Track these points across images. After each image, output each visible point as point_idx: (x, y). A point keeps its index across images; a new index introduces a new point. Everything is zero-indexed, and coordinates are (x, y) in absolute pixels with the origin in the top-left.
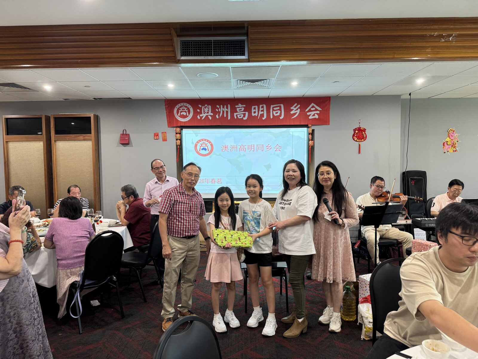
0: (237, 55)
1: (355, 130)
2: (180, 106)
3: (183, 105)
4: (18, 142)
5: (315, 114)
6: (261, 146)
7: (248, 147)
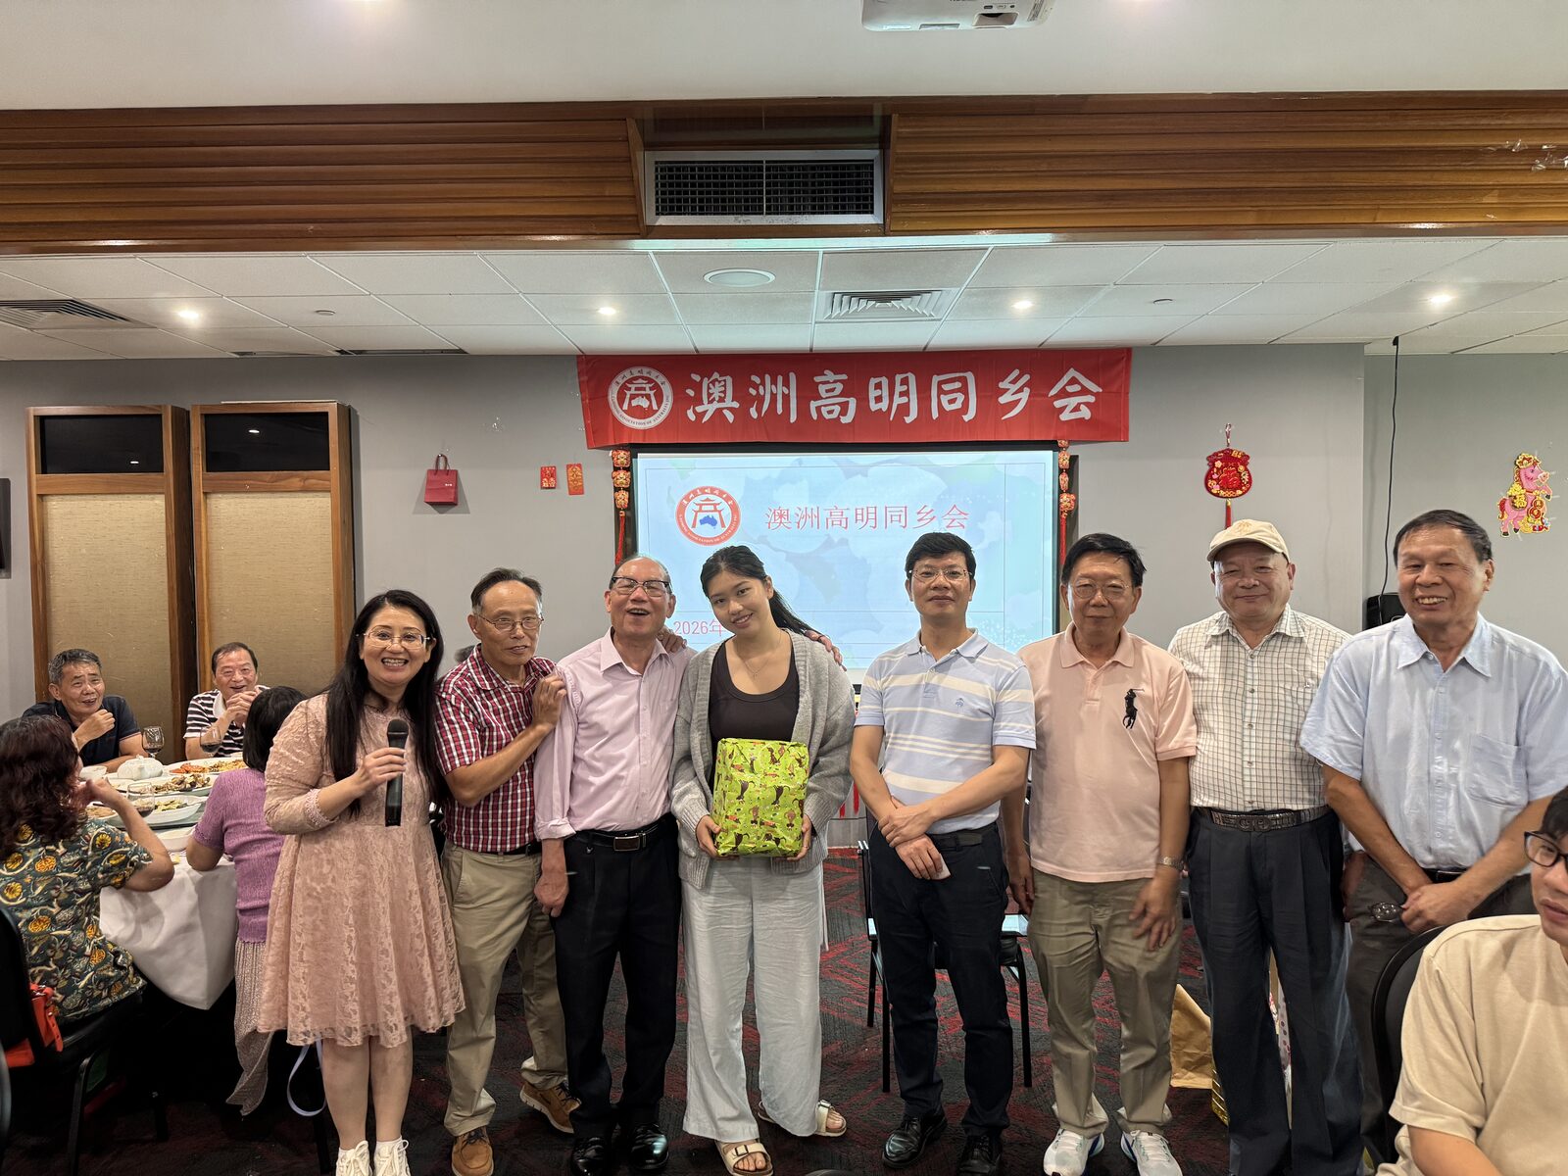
0: (844, 213)
1: (1212, 460)
2: (629, 377)
3: (639, 375)
4: (79, 497)
6: (898, 510)
7: (857, 514)
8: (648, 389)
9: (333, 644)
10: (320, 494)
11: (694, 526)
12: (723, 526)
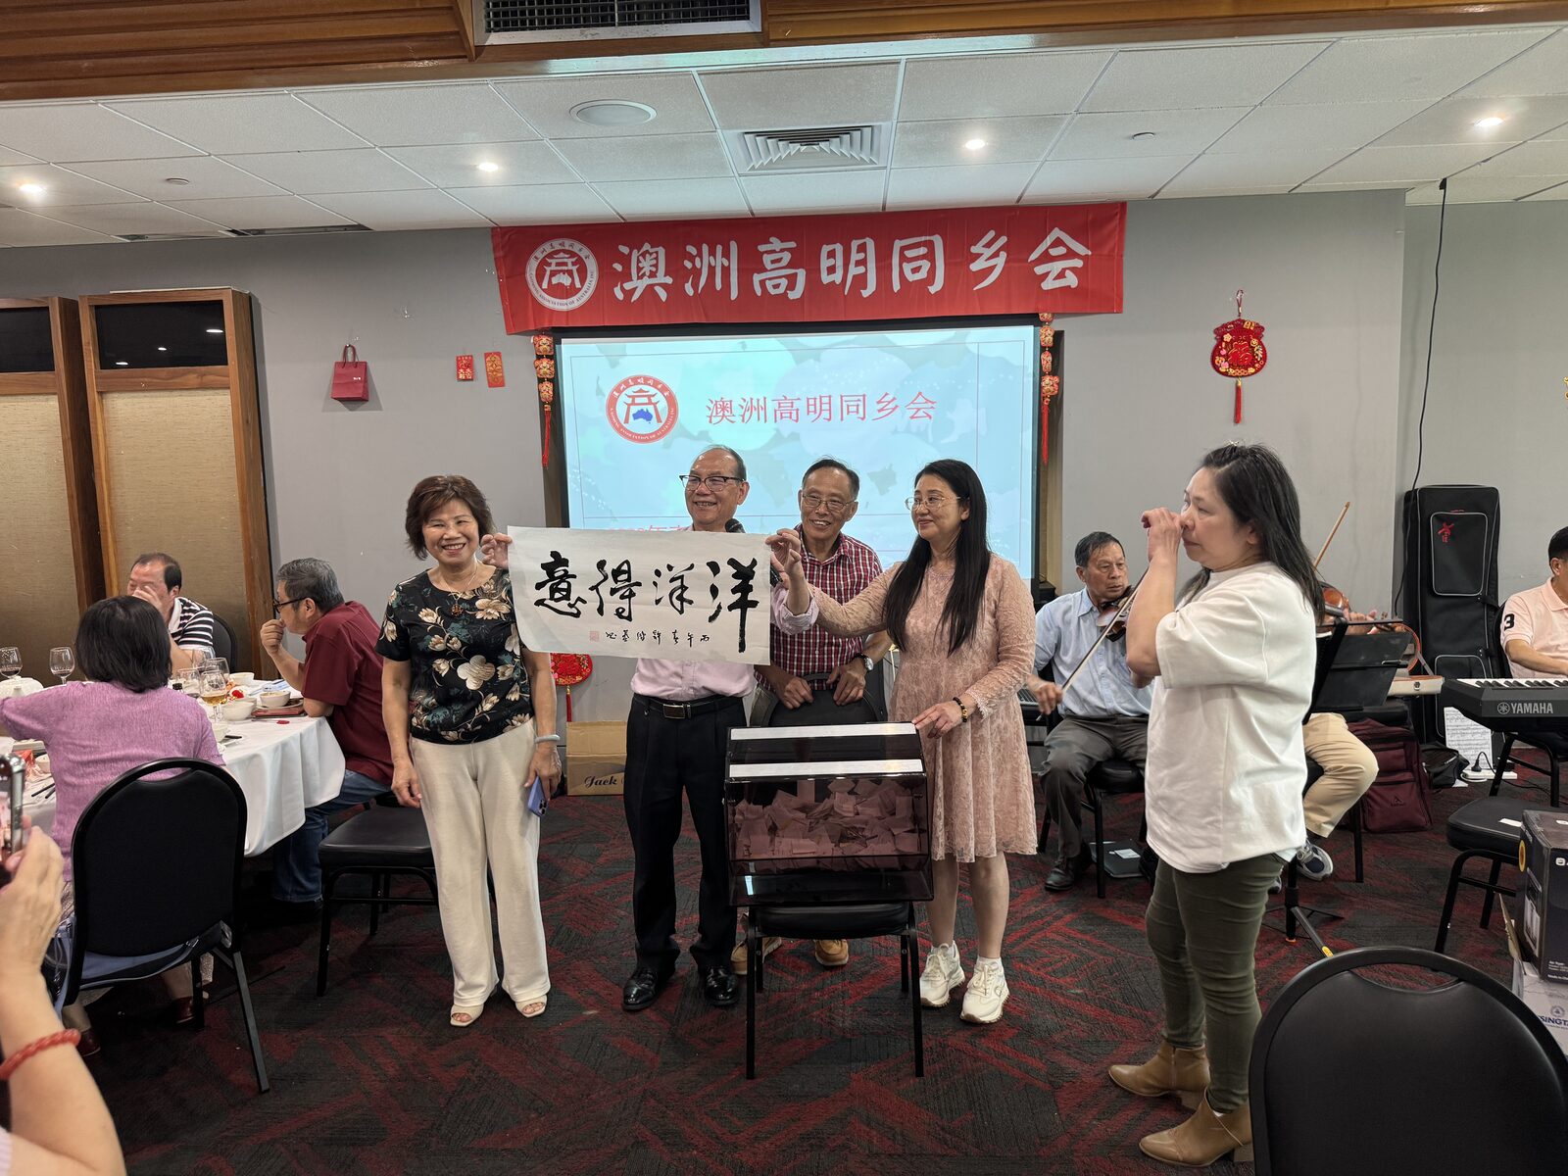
1: (1220, 332)
2: (548, 250)
3: (560, 248)
5: (1067, 271)
6: (856, 398)
7: (808, 405)
8: (570, 264)
9: (242, 555)
10: (220, 391)
11: (627, 421)
12: (659, 420)
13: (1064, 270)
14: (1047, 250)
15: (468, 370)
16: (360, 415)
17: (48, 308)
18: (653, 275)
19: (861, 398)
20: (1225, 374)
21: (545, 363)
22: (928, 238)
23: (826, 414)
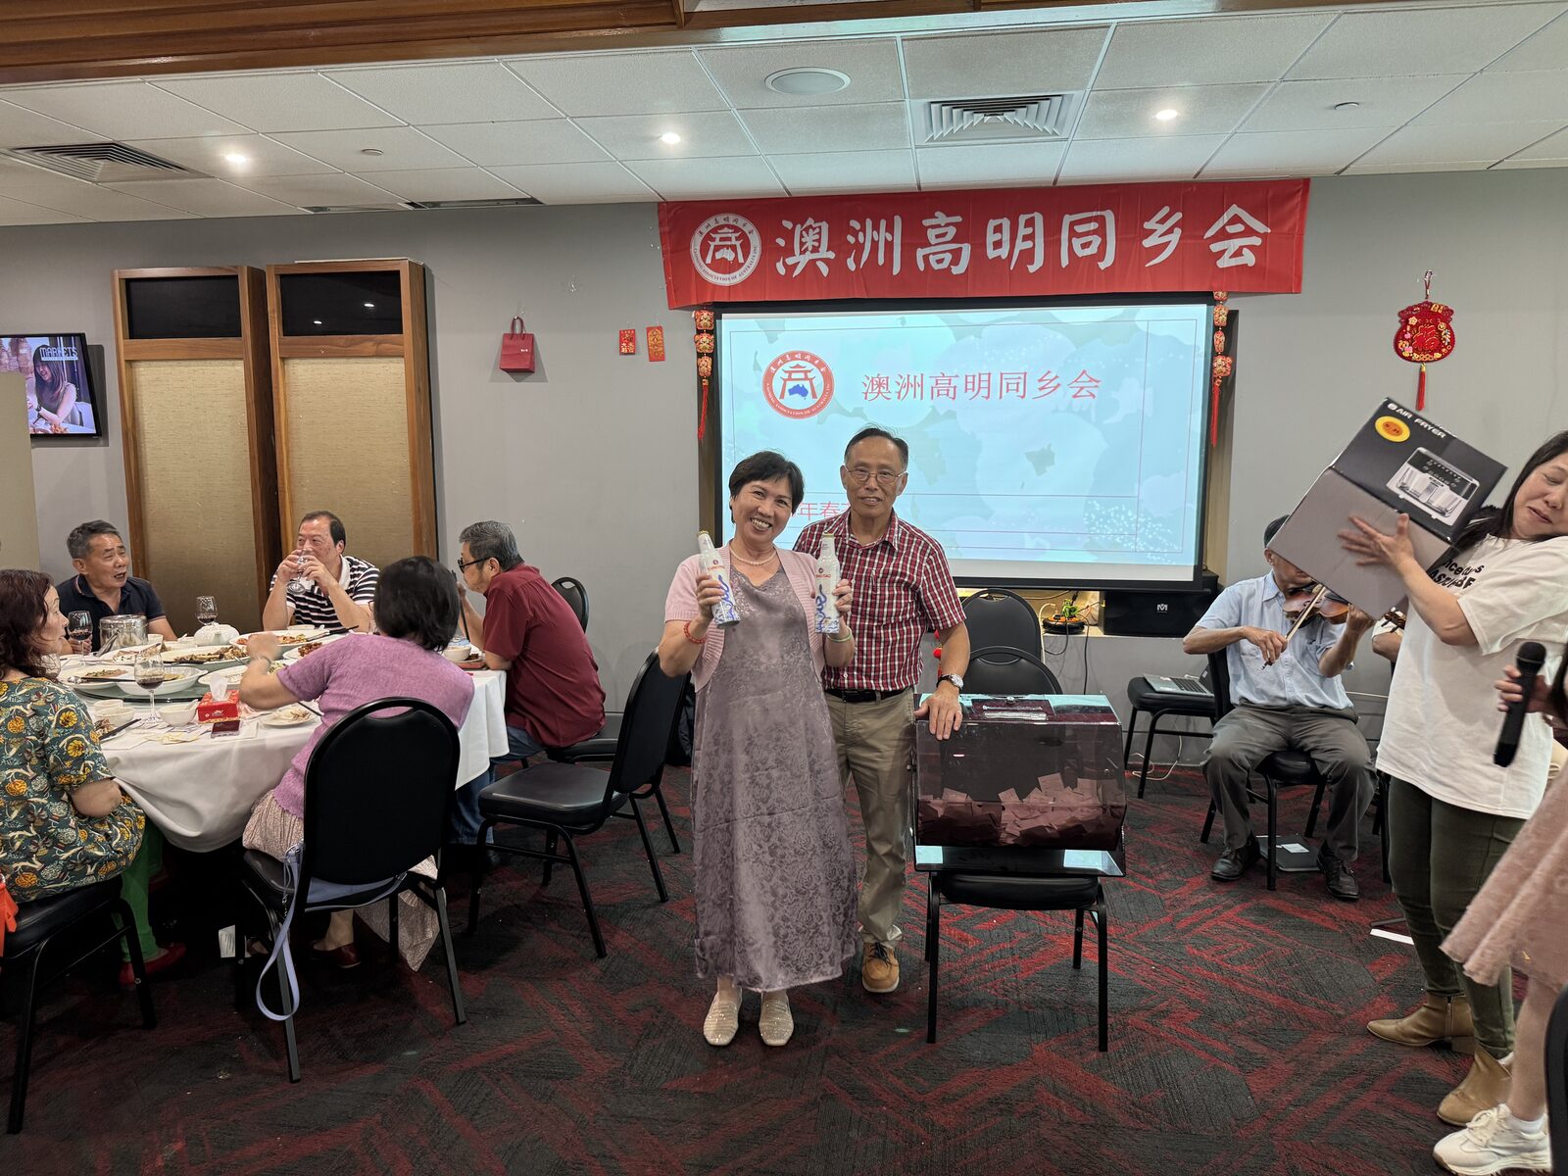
1: (1404, 316)
2: (713, 225)
3: (725, 223)
4: (165, 363)
5: (1245, 249)
6: (1017, 376)
7: (967, 382)
8: (733, 239)
9: (411, 518)
10: (394, 359)
11: (782, 396)
12: (814, 396)
13: (1241, 248)
14: (1224, 227)
15: (631, 344)
16: (526, 387)
17: (237, 277)
18: (815, 250)
19: (1022, 376)
20: (1409, 359)
21: (705, 338)
22: (1099, 213)
23: (984, 392)
